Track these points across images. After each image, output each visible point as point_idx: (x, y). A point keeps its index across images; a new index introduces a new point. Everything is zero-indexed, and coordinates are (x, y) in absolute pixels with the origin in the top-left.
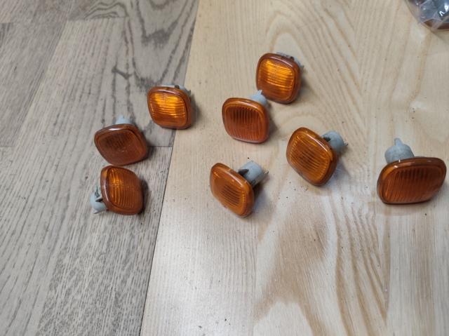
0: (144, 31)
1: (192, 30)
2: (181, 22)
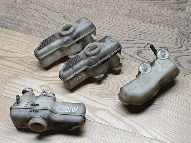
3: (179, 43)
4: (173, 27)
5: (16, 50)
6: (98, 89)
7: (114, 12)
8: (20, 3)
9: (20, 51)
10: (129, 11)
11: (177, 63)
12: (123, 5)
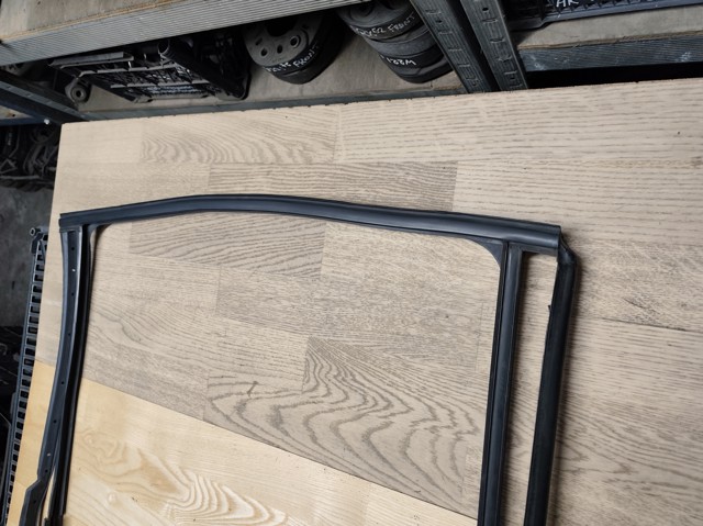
0: (284, 407)
1: (278, 447)
2: (286, 439)
3: (311, 374)
4: (297, 327)
10: (215, 297)
11: (309, 433)
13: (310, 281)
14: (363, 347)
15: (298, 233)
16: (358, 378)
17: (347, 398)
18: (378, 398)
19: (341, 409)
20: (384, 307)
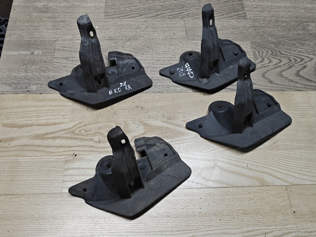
3: (258, 56)
4: (243, 39)
5: (58, 120)
6: (191, 140)
7: (167, 37)
8: (40, 53)
9: (64, 120)
10: (184, 32)
11: (267, 80)
12: (175, 26)
13: (242, 20)
14: (280, 41)
15: (229, 4)
16: (283, 52)
17: (281, 61)
18: (296, 58)
19: (280, 66)
20: (284, 26)
